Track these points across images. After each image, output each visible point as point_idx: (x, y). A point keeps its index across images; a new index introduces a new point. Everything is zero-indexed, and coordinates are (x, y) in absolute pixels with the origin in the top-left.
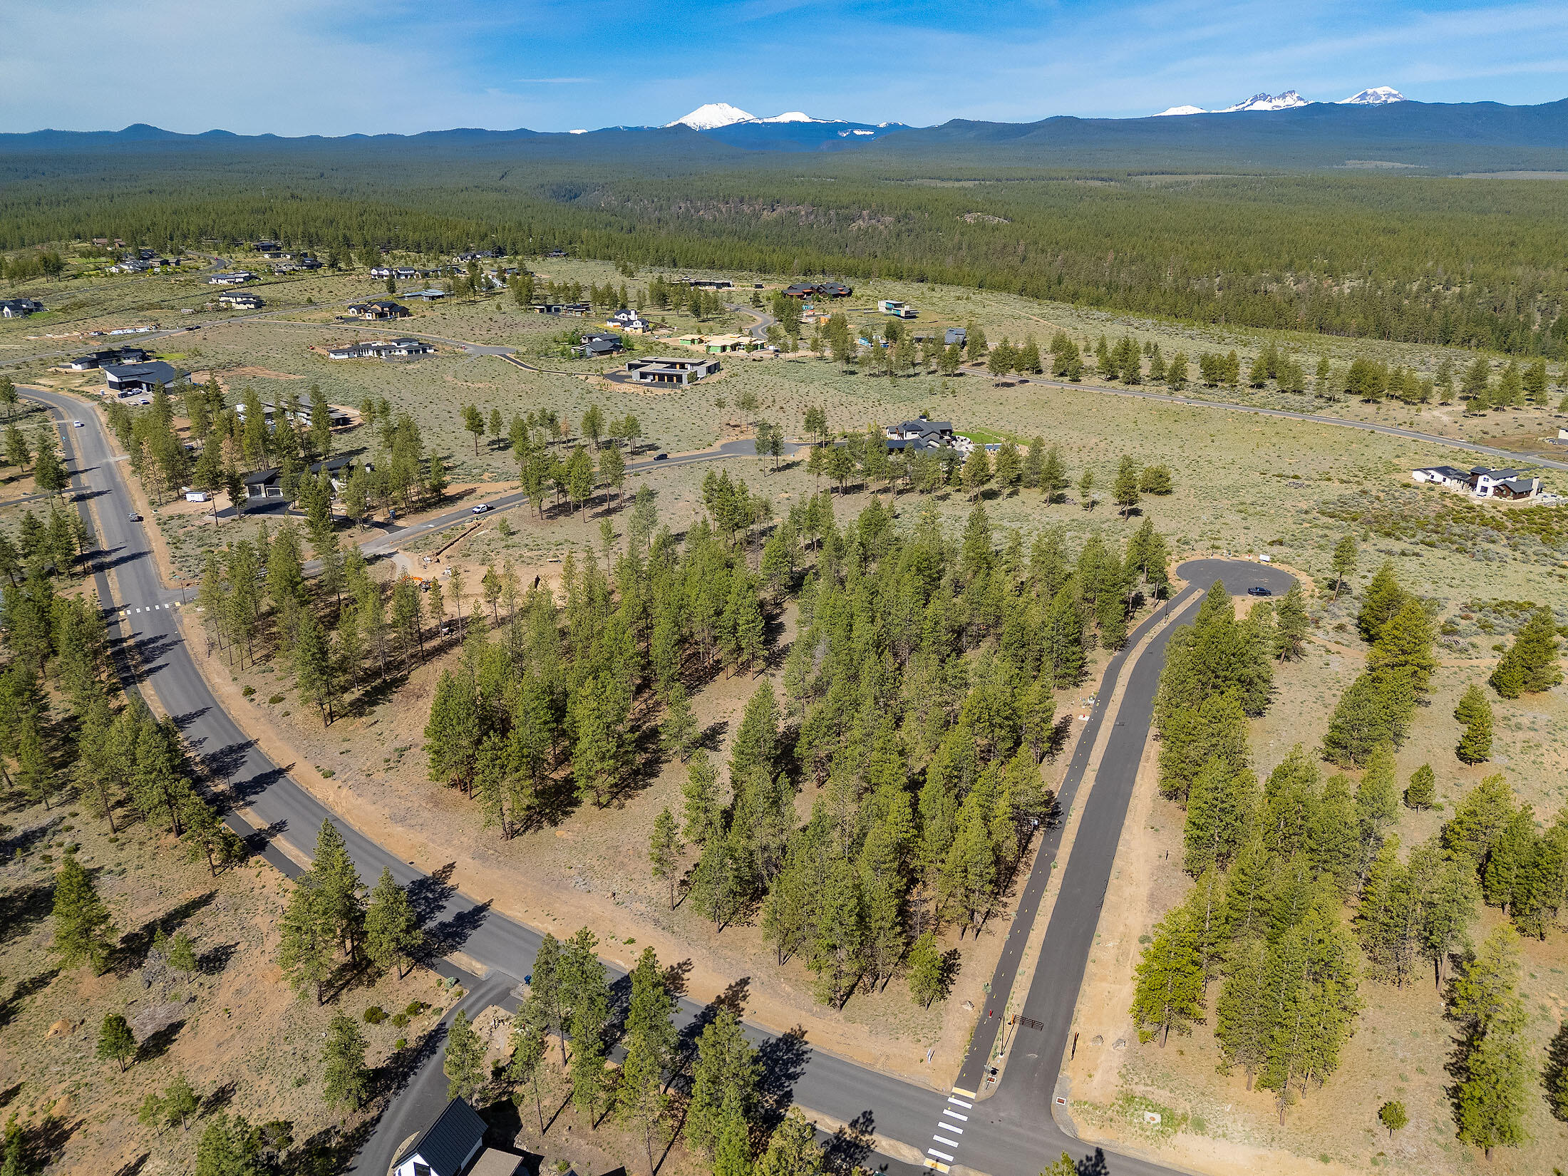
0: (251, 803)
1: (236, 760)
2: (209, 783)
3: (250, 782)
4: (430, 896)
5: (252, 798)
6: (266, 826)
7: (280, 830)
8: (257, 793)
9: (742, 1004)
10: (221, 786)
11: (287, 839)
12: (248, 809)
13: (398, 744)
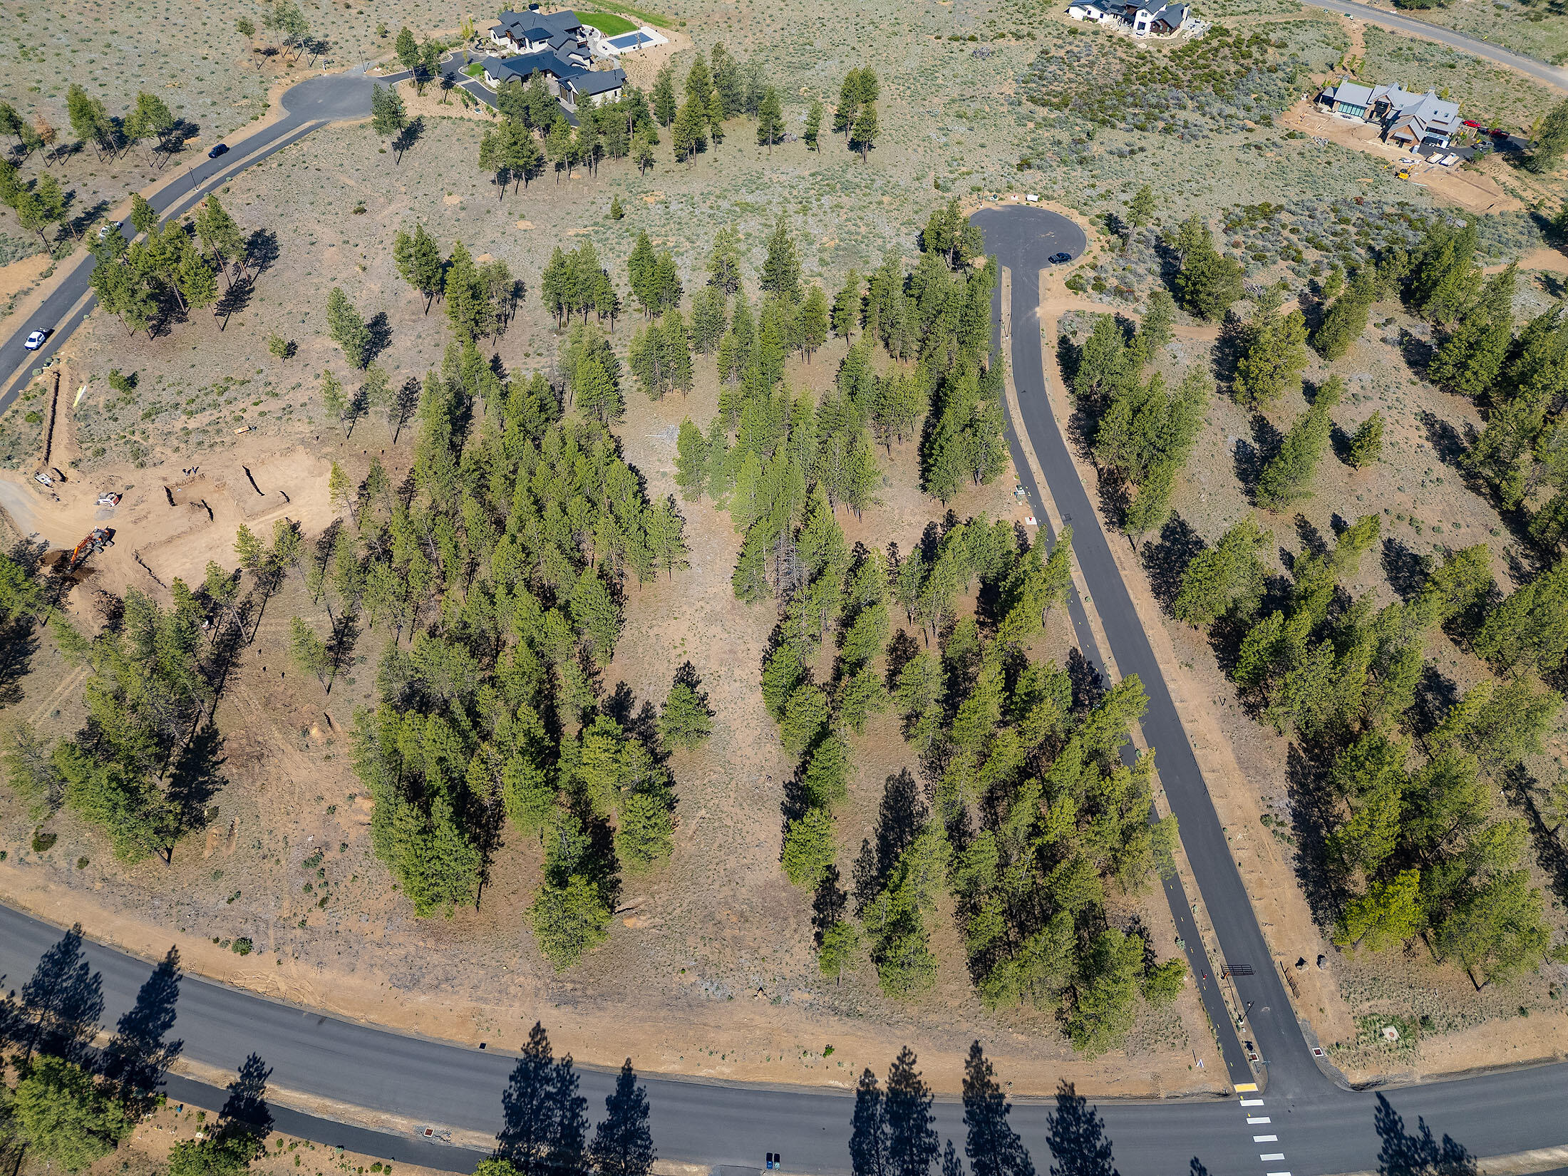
0: (175, 1048)
1: (80, 979)
2: (80, 1039)
3: (139, 1009)
4: (551, 1089)
5: (168, 1037)
6: (236, 1077)
7: (262, 1076)
8: (167, 1025)
9: (993, 1080)
10: (103, 1036)
11: (286, 1087)
12: (181, 1060)
13: (298, 855)
